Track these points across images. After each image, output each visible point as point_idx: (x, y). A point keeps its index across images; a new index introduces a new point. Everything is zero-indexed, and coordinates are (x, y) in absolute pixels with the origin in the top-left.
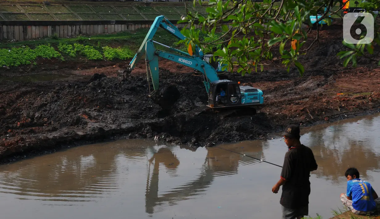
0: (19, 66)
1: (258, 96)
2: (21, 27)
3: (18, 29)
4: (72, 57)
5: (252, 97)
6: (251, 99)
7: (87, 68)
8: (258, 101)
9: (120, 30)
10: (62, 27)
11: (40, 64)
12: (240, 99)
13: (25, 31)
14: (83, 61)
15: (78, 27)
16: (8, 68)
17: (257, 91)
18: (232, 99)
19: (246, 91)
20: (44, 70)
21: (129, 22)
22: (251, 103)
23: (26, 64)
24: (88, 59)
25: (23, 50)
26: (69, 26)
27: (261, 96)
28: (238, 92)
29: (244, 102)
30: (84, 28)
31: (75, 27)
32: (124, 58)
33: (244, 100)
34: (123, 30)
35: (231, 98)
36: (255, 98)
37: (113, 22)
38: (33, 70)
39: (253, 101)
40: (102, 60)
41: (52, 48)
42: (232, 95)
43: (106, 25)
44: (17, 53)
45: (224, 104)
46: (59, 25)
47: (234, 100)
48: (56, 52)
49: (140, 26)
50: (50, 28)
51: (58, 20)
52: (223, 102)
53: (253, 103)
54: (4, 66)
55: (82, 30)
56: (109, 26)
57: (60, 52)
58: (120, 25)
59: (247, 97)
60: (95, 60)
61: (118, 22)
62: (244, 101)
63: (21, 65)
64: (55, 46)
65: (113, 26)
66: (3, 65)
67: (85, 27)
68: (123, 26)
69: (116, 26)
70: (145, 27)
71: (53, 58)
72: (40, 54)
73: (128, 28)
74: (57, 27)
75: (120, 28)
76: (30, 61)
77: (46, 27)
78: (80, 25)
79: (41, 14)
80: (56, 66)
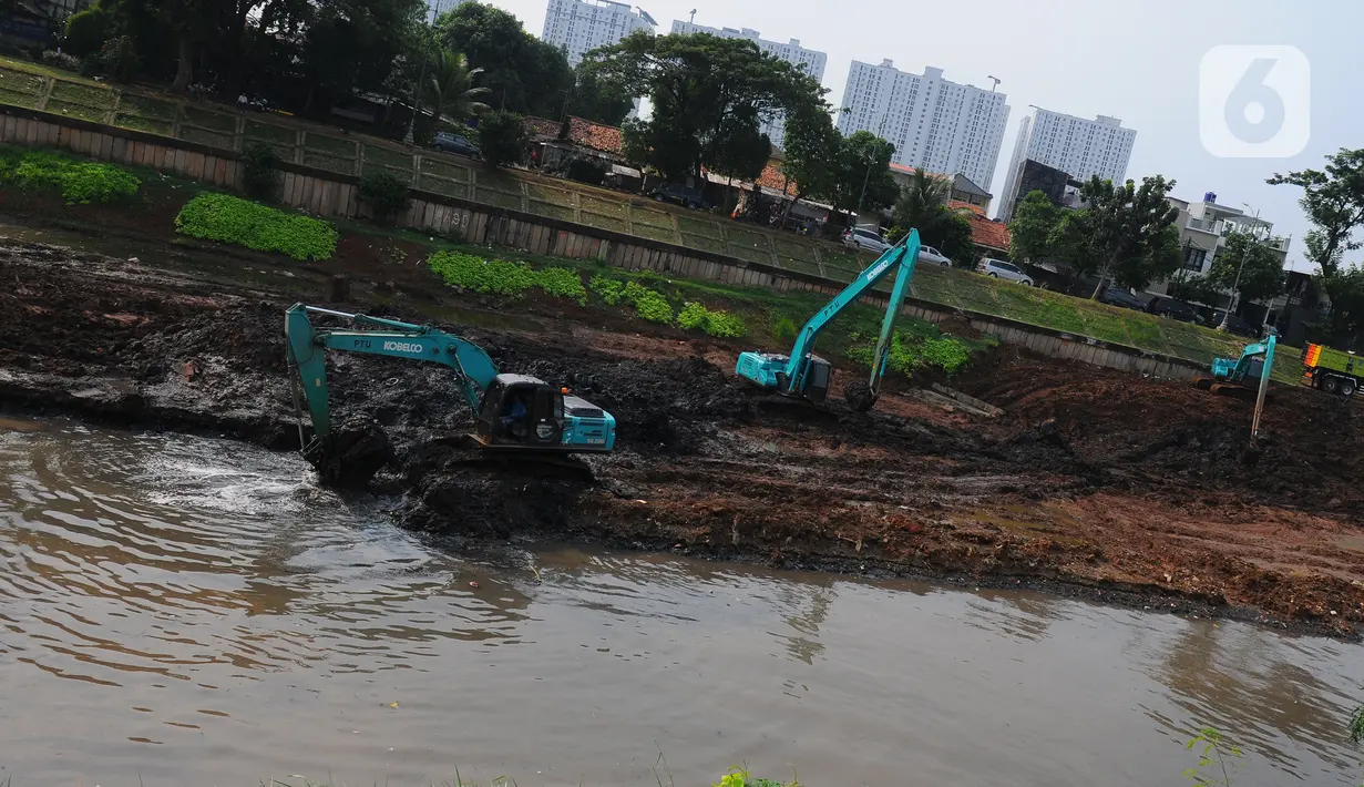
0: (486, 293)
1: (604, 429)
2: (547, 230)
3: (539, 233)
4: (607, 303)
5: (590, 429)
6: (586, 434)
7: (622, 332)
8: (601, 441)
9: (755, 282)
10: (631, 248)
11: (531, 300)
12: (558, 432)
13: (552, 240)
14: (624, 316)
15: (664, 255)
16: (460, 291)
17: (601, 415)
18: (542, 430)
19: (575, 412)
20: (531, 312)
21: (778, 270)
22: (584, 445)
23: (500, 293)
25: (512, 268)
26: (646, 250)
27: (610, 430)
28: (557, 413)
29: (568, 440)
30: (677, 262)
31: (658, 253)
32: (717, 334)
33: (569, 435)
34: (762, 283)
35: (538, 426)
36: (596, 434)
37: (744, 263)
38: (508, 306)
39: (590, 440)
40: (665, 324)
41: (578, 278)
42: (543, 420)
43: (726, 267)
44: (497, 270)
45: (518, 439)
46: (626, 244)
47: (544, 433)
48: (582, 287)
49: (800, 285)
50: (605, 245)
51: (631, 234)
52: (515, 433)
53: (590, 445)
54: (454, 287)
55: (671, 263)
56: (733, 269)
57: (588, 289)
58: (756, 274)
59: (578, 429)
60: (649, 321)
61: (753, 267)
63: (491, 292)
64: (586, 276)
65: (741, 271)
66: (454, 284)
67: (679, 258)
68: (763, 275)
69: (749, 273)
70: (812, 291)
71: (564, 296)
72: (541, 283)
73: (773, 282)
74: (621, 247)
75: (754, 278)
76: (514, 290)
77: (598, 241)
78: (669, 253)
79: (605, 217)
80: (559, 312)
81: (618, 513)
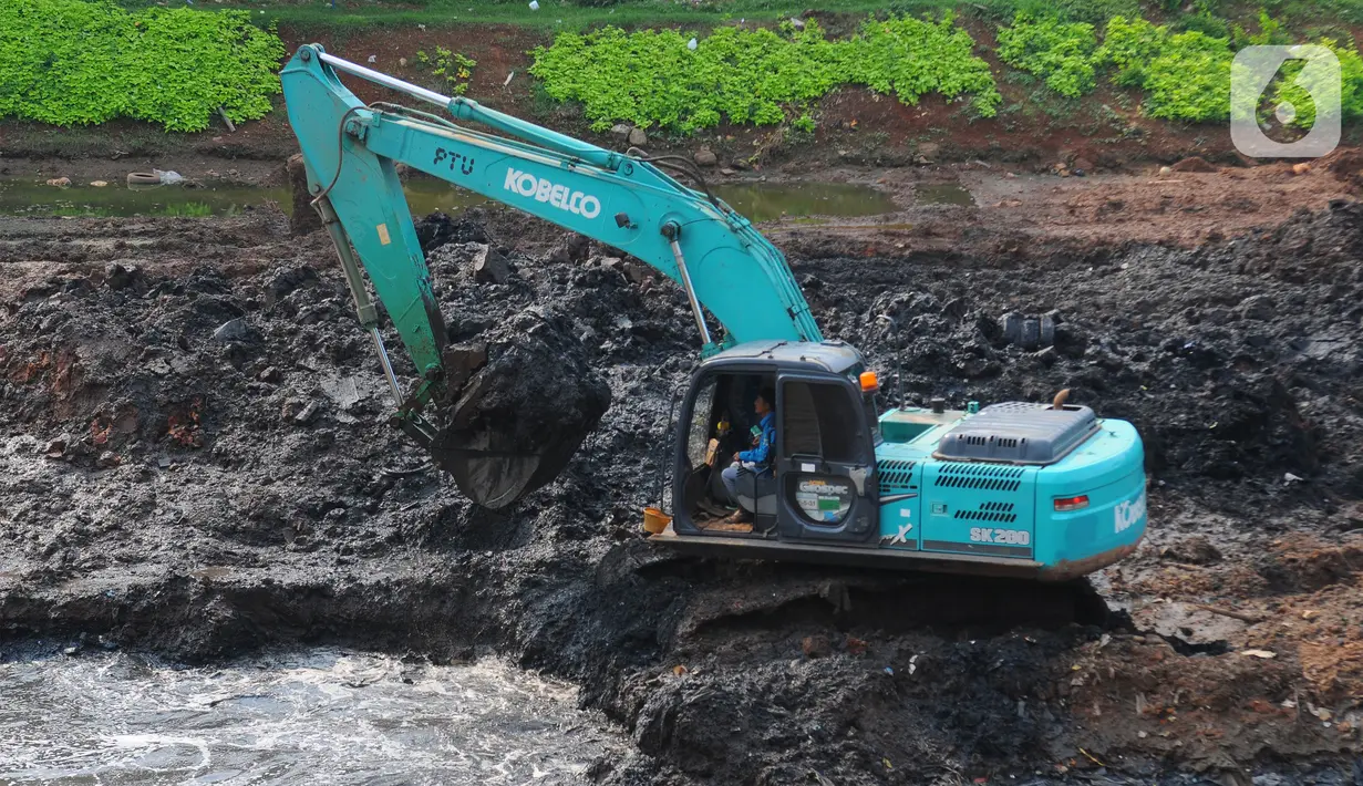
0: (710, 129)
1: (1021, 500)
4: (1058, 95)
5: (972, 500)
6: (960, 514)
7: (1116, 168)
11: (840, 125)
14: (1115, 121)
18: (811, 497)
20: (846, 160)
22: (962, 547)
23: (750, 123)
24: (1152, 111)
25: (771, 42)
27: (1045, 503)
29: (902, 530)
33: (905, 513)
35: (804, 486)
36: (1001, 514)
38: (776, 156)
39: (980, 534)
41: (961, 36)
42: (808, 468)
44: (730, 58)
47: (823, 506)
48: (978, 62)
53: (980, 548)
54: (618, 128)
57: (996, 63)
59: (934, 497)
62: (902, 526)
63: (724, 124)
64: (984, 26)
66: (618, 121)
71: (931, 96)
72: (858, 70)
76: (786, 107)
80: (924, 146)
81: (1194, 697)
